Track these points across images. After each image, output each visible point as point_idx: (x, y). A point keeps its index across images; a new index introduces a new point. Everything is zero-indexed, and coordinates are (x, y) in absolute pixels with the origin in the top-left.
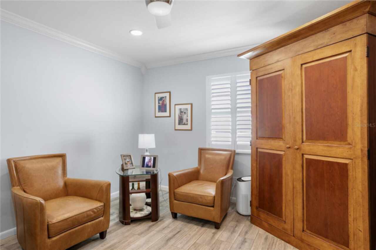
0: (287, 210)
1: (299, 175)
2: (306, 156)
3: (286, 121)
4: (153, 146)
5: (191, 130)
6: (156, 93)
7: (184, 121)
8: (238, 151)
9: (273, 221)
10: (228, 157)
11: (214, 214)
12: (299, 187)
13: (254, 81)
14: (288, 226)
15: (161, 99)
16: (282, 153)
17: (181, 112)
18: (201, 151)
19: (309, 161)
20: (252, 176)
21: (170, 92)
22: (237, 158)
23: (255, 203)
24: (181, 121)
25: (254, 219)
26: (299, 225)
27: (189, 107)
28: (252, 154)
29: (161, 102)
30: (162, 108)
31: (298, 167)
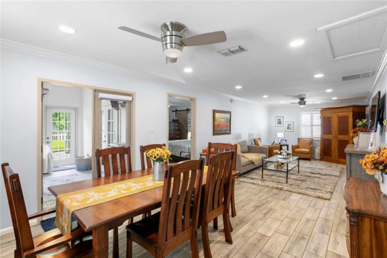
0: (333, 154)
1: (336, 144)
2: (339, 139)
3: (333, 130)
4: (283, 136)
5: (293, 131)
6: (276, 117)
7: (290, 128)
8: (314, 139)
9: (329, 158)
10: (310, 141)
11: (308, 156)
12: (336, 147)
13: (322, 117)
14: (333, 158)
15: (279, 119)
16: (331, 138)
17: (288, 124)
18: (299, 139)
19: (339, 140)
20: (321, 147)
21: (283, 117)
22: (314, 142)
23: (322, 154)
24: (288, 128)
25: (321, 159)
26: (336, 157)
27: (292, 123)
28: (321, 140)
29: (279, 121)
30: (280, 123)
31: (336, 142)
